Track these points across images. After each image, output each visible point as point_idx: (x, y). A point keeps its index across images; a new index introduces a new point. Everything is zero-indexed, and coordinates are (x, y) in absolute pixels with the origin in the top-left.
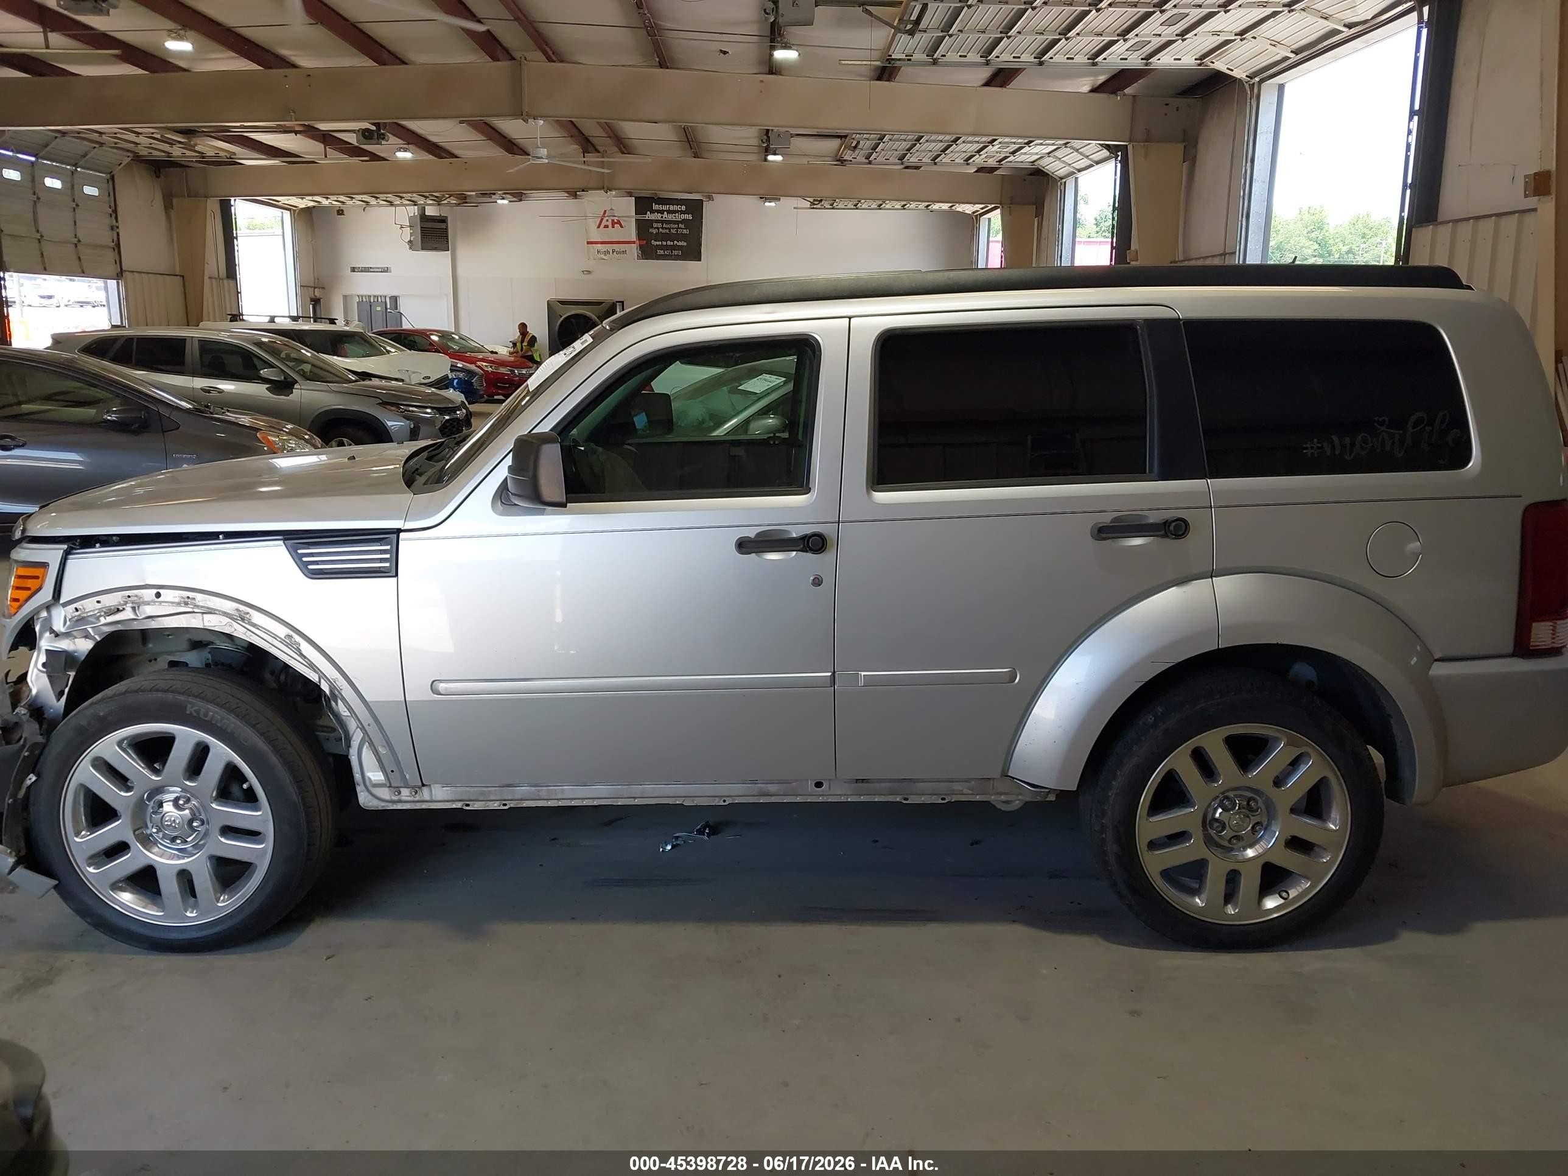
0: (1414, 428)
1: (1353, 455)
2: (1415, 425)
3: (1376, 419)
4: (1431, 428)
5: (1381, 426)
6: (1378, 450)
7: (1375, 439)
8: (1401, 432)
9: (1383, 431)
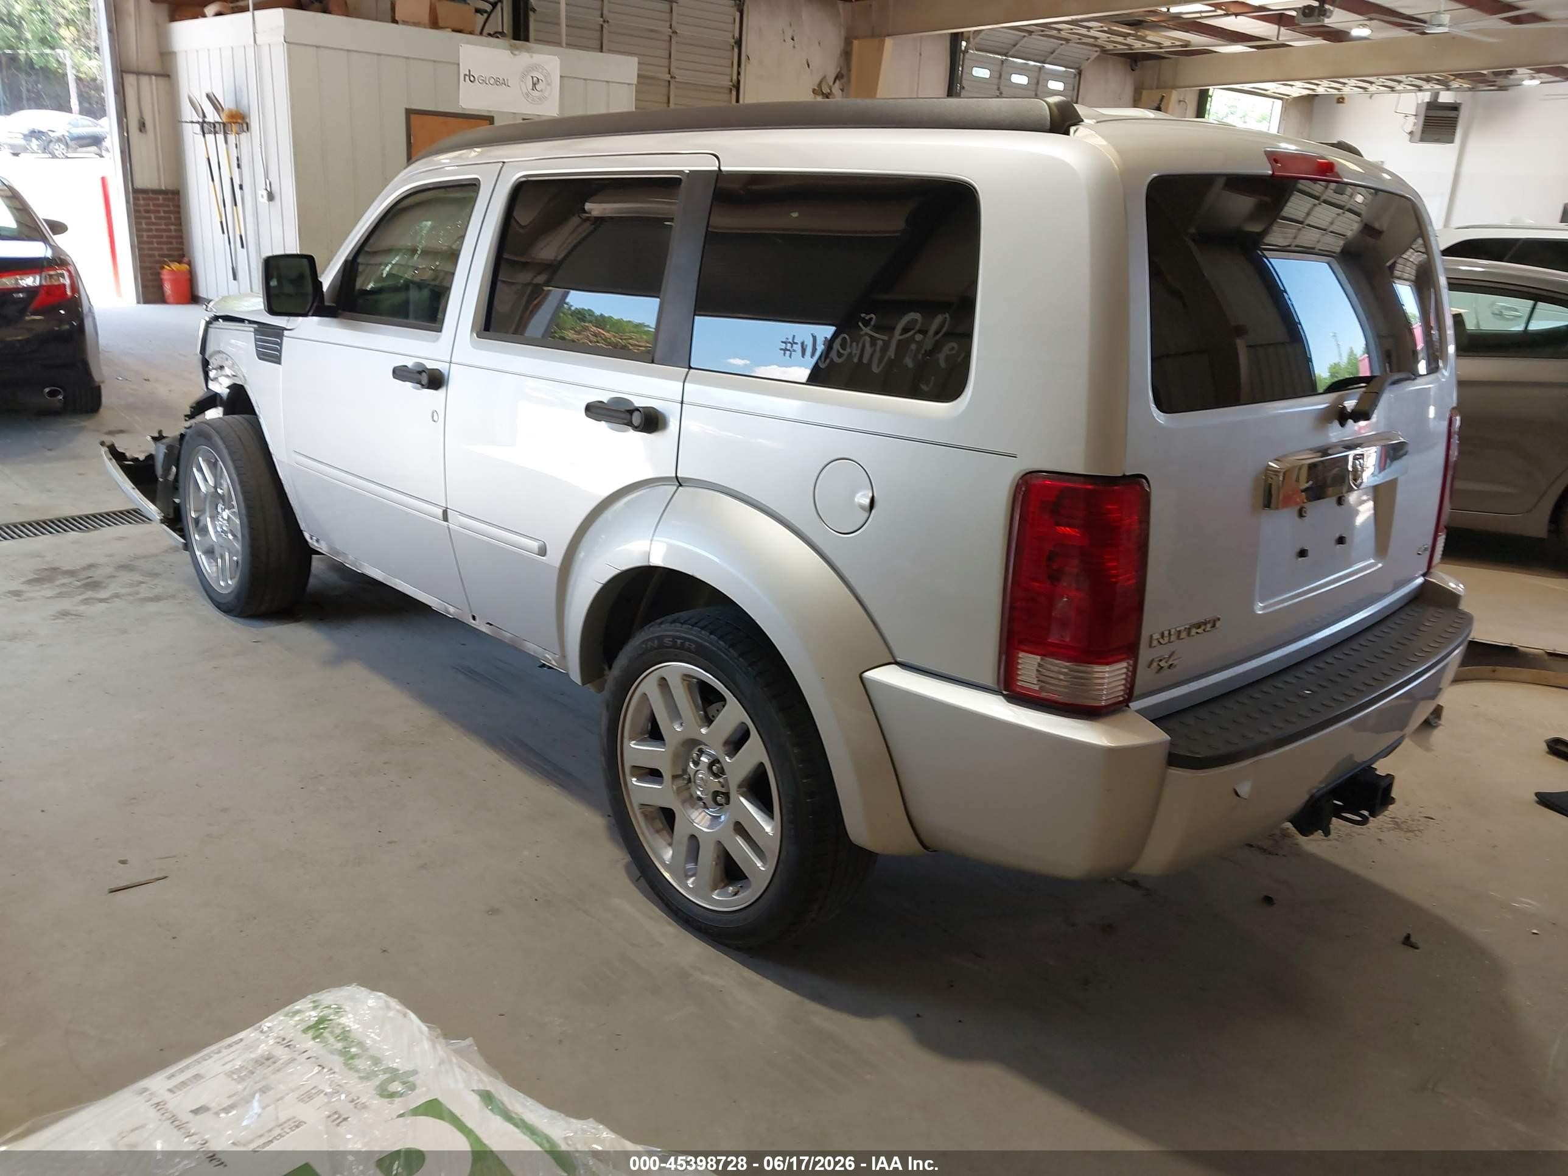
0: (901, 334)
1: (828, 361)
2: (905, 330)
3: (863, 315)
4: (921, 336)
5: (865, 326)
6: (856, 360)
7: (854, 344)
8: (886, 338)
9: (867, 334)
